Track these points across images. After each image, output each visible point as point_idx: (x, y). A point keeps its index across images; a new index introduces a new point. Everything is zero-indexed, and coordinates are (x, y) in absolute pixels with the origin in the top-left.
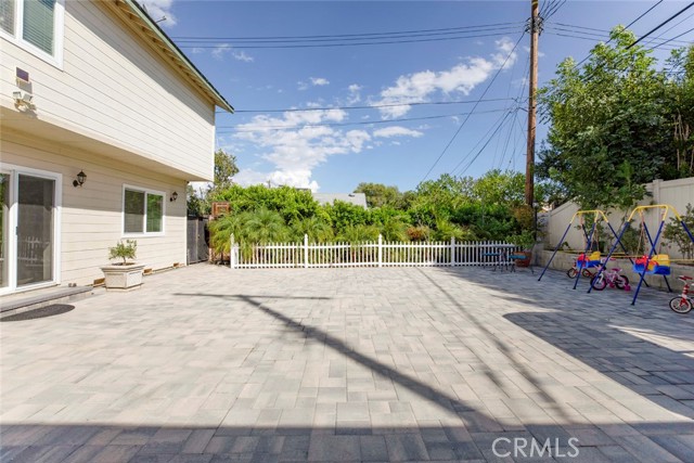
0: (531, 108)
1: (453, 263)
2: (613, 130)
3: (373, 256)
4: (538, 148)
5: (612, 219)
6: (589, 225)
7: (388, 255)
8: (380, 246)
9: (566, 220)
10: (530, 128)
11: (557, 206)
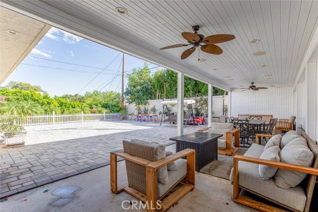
0: (123, 75)
1: (105, 119)
2: (143, 88)
3: (80, 118)
4: (125, 88)
5: (142, 107)
6: (139, 109)
7: (85, 118)
8: (82, 115)
9: (132, 108)
10: (123, 81)
11: (130, 104)
